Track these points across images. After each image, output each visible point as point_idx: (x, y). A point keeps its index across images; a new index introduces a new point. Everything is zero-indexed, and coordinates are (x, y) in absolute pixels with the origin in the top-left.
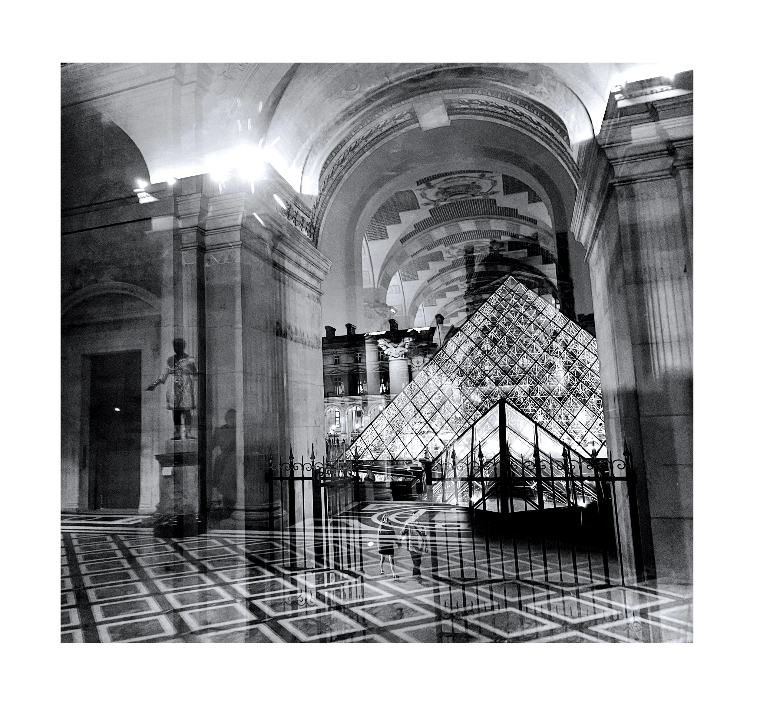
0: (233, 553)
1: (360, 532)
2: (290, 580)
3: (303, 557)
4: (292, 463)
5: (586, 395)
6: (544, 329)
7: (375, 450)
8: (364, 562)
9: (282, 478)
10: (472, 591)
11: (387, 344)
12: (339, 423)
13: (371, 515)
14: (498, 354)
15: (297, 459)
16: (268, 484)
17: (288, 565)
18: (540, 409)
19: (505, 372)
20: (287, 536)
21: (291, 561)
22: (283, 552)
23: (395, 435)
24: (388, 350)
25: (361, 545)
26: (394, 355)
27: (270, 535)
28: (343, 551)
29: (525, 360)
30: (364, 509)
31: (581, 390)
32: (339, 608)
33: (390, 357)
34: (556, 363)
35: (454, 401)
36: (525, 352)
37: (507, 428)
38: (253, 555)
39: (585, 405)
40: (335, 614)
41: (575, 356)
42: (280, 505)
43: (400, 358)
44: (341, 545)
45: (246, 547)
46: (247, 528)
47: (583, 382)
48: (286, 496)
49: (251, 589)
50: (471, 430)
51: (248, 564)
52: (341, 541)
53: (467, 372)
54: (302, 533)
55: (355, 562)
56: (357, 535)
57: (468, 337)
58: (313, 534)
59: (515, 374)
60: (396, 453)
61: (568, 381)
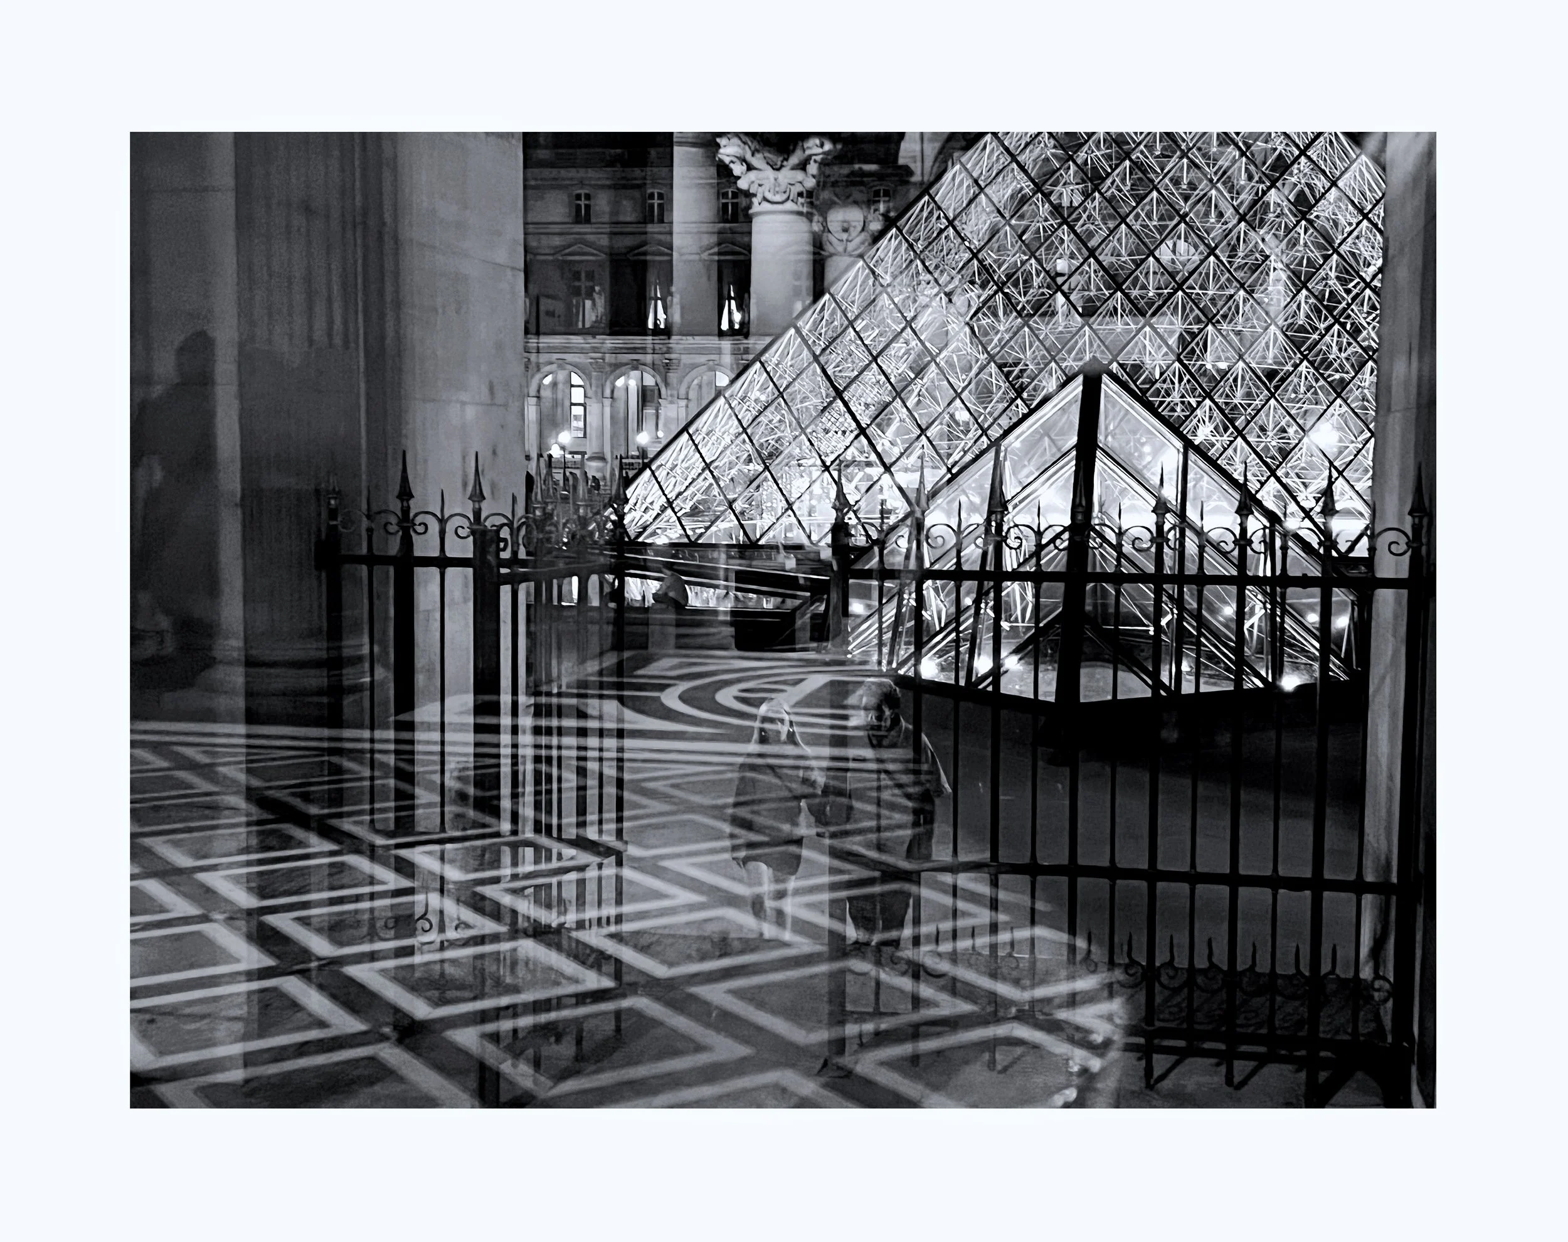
0: (206, 786)
1: (620, 734)
2: (392, 860)
3: (438, 799)
4: (406, 511)
5: (1348, 366)
6: (1248, 147)
7: (695, 512)
8: (626, 813)
9: (372, 560)
10: (940, 887)
11: (748, 156)
12: (581, 424)
13: (662, 688)
14: (1099, 222)
15: (425, 498)
16: (324, 575)
17: (386, 820)
18: (1208, 402)
19: (1115, 280)
20: (387, 741)
21: (397, 809)
22: (372, 787)
23: (760, 468)
24: (752, 175)
25: (620, 769)
26: (769, 196)
27: (331, 739)
28: (564, 785)
29: (1182, 245)
30: (640, 672)
31: (1335, 349)
32: (540, 932)
33: (755, 201)
34: (1273, 262)
35: (951, 365)
36: (1183, 218)
37: (1099, 453)
38: (271, 792)
39: (1339, 395)
40: (528, 947)
41: (1330, 241)
42: (366, 650)
43: (789, 206)
44: (559, 767)
45: (249, 771)
46: (252, 717)
47: (1343, 325)
48: (387, 618)
49: (263, 886)
50: (991, 454)
51: (254, 818)
52: (560, 758)
53: (1000, 274)
54: (436, 736)
55: (601, 811)
56: (611, 743)
57: (1014, 158)
58: (470, 737)
59: (1144, 287)
60: (759, 524)
61: (1301, 320)
